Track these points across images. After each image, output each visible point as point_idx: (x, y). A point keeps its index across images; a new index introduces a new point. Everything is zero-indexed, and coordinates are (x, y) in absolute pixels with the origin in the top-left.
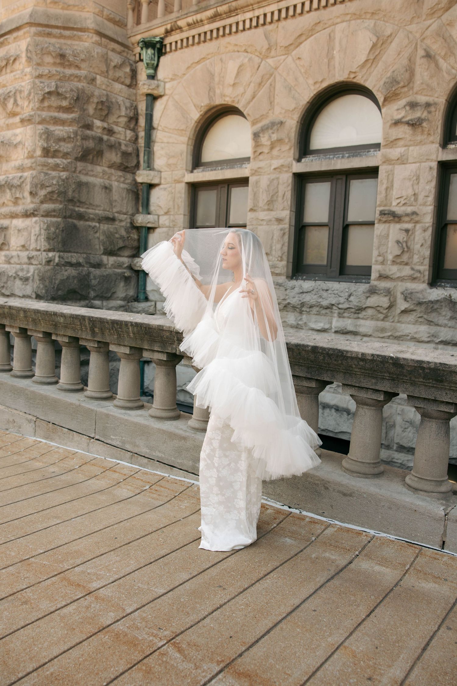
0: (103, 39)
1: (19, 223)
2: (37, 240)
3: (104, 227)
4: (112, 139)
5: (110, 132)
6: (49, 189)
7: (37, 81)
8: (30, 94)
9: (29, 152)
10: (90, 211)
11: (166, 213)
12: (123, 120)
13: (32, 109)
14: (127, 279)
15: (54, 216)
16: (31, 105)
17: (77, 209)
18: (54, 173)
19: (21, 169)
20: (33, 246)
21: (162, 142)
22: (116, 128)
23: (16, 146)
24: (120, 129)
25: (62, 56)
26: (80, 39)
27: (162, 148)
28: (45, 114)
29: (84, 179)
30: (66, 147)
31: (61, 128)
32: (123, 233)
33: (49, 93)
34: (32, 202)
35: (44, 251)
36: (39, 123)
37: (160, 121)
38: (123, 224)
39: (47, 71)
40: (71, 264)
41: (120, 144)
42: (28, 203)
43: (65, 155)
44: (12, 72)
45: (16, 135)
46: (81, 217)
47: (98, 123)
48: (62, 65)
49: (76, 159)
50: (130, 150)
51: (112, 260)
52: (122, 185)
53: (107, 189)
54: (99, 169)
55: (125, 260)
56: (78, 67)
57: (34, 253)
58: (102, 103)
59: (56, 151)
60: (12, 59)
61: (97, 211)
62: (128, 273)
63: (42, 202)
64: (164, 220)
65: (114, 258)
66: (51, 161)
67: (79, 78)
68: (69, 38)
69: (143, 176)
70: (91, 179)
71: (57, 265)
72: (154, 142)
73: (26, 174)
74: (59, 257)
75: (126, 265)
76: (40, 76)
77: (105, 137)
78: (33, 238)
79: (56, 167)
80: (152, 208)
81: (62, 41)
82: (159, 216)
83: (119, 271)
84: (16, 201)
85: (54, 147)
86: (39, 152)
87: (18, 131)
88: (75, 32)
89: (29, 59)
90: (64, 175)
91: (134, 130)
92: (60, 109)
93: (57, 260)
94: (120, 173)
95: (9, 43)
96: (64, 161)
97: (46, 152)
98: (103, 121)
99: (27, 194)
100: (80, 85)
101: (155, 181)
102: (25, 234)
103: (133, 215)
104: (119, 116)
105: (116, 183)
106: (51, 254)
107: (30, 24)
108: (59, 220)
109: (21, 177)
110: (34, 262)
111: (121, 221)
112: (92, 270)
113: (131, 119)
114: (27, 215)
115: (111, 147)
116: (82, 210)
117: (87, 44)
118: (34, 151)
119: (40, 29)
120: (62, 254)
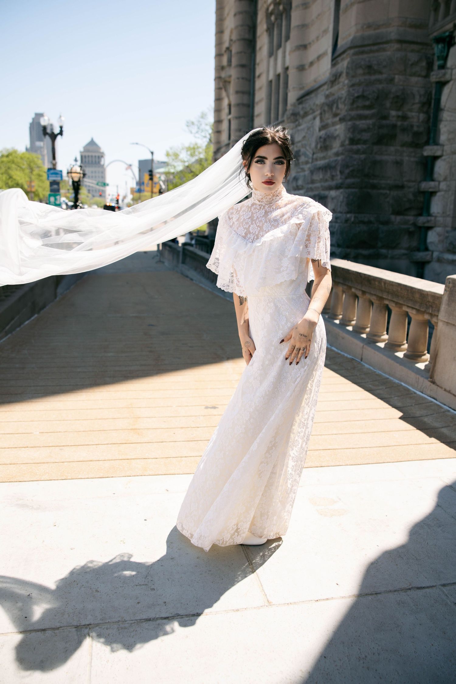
0: (404, 45)
1: (333, 193)
2: (341, 205)
3: (394, 193)
4: (406, 123)
5: (404, 118)
6: (351, 169)
7: (351, 89)
8: (345, 100)
9: (342, 142)
10: (383, 182)
11: (445, 179)
12: (416, 107)
13: (346, 111)
14: (411, 234)
15: (354, 188)
16: (346, 108)
17: (371, 181)
18: (356, 156)
19: (337, 154)
20: (339, 209)
21: (447, 121)
22: (410, 114)
23: (335, 138)
24: (414, 114)
25: (369, 67)
26: (384, 50)
27: (445, 126)
28: (353, 113)
29: (378, 158)
30: (366, 136)
31: (364, 122)
32: (411, 197)
33: (358, 97)
34: (341, 178)
35: (345, 213)
36: (350, 120)
37: (446, 103)
38: (412, 190)
39: (358, 81)
40: (363, 222)
41: (412, 126)
42: (339, 179)
43: (365, 142)
44: (338, 83)
45: (336, 130)
46: (374, 187)
47: (393, 113)
48: (369, 74)
49: (374, 144)
50: (421, 129)
51: (399, 218)
52: (412, 159)
53: (398, 163)
54: (392, 149)
55: (410, 218)
56: (381, 73)
57: (339, 215)
58: (397, 97)
59: (359, 140)
60: (338, 75)
61: (389, 182)
62: (412, 229)
63: (346, 178)
64: (443, 186)
65: (402, 217)
66: (355, 147)
67: (380, 81)
68: (378, 51)
69: (428, 151)
70: (385, 158)
71: (353, 223)
72: (441, 121)
73: (339, 158)
74: (355, 217)
75: (411, 222)
76: (353, 85)
77: (399, 123)
78: (339, 204)
79: (357, 152)
80: (436, 176)
81: (371, 55)
82: (439, 182)
83: (405, 227)
84: (333, 178)
85: (358, 137)
86: (347, 142)
87: (338, 127)
88: (381, 46)
89: (347, 74)
90: (363, 156)
91: (427, 113)
92: (365, 107)
93: (353, 219)
94: (411, 150)
95: (339, 63)
96: (365, 146)
97: (353, 141)
98: (398, 109)
99: (338, 173)
100: (380, 86)
101: (438, 153)
102: (335, 201)
103: (420, 182)
104: (413, 104)
105: (407, 158)
106: (348, 215)
107: (350, 48)
108: (356, 190)
109: (336, 161)
110: (339, 221)
111: (410, 187)
112: (381, 226)
113: (423, 104)
114: (338, 187)
115: (404, 130)
116: (375, 181)
117: (389, 53)
118: (344, 141)
119: (357, 50)
120: (357, 215)
